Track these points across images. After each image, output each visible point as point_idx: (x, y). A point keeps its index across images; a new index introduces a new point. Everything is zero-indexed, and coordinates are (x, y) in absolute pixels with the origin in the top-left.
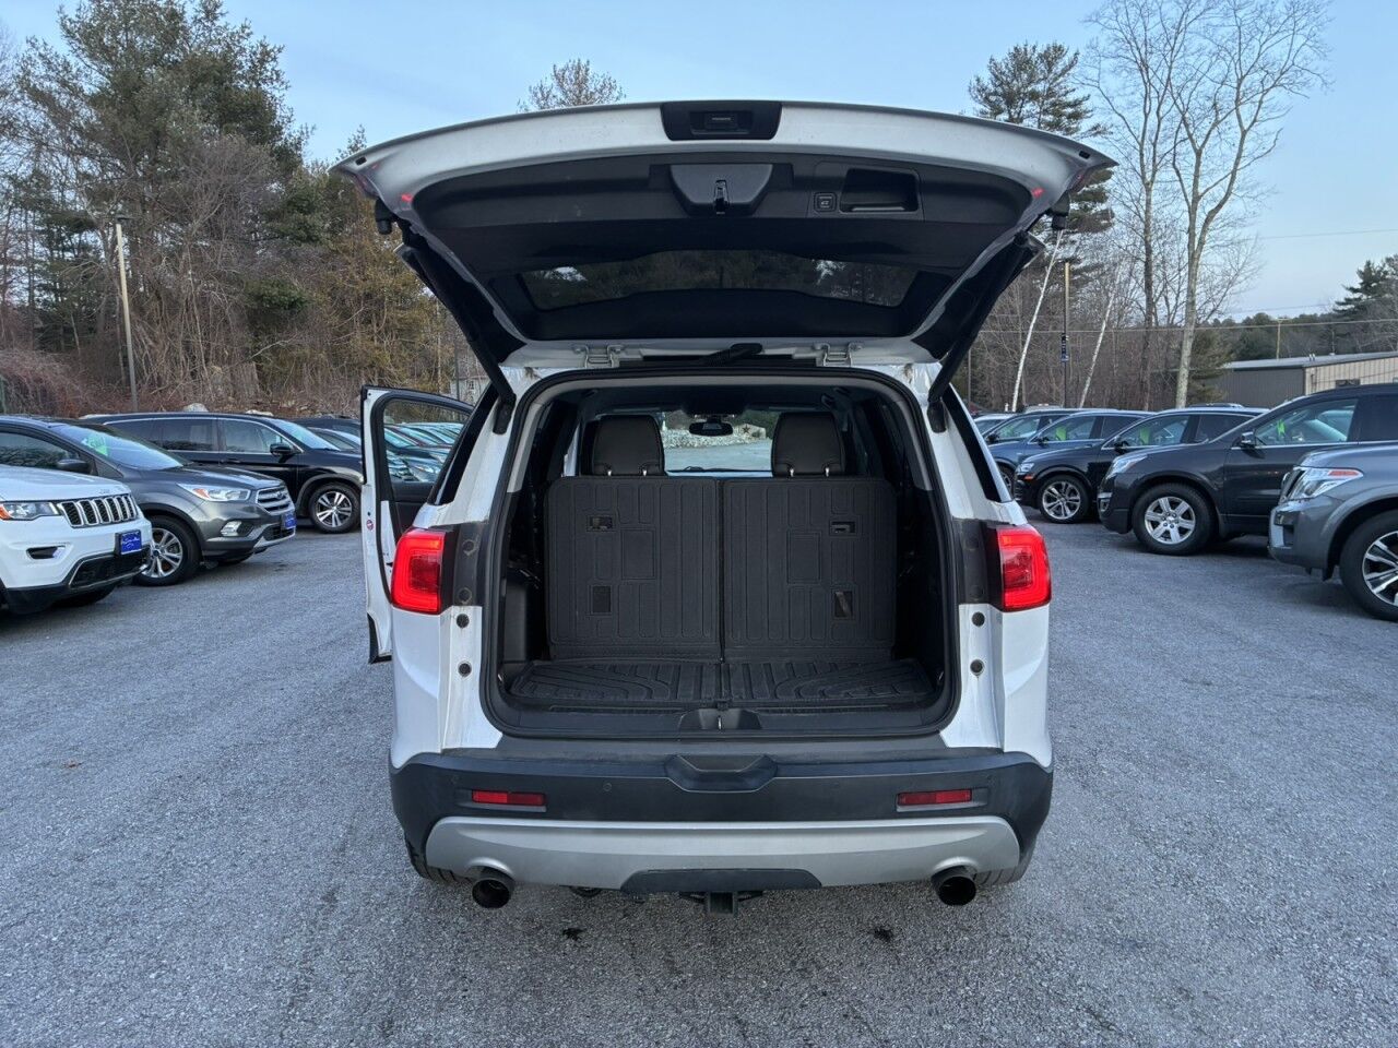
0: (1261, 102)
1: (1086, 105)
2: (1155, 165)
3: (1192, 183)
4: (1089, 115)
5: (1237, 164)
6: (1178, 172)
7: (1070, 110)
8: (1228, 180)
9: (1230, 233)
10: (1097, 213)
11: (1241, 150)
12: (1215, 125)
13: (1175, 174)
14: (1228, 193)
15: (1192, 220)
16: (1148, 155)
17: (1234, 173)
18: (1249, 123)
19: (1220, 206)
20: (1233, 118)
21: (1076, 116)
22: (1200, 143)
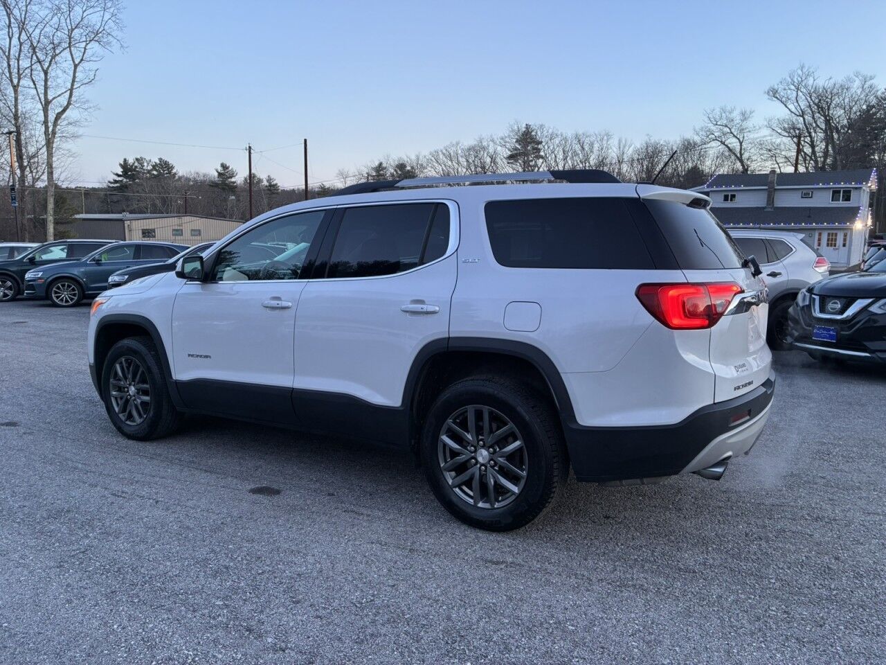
0: (85, 49)
2: (19, 75)
3: (43, 91)
5: (72, 85)
6: (35, 84)
8: (68, 94)
9: (72, 130)
11: (74, 77)
12: (54, 57)
13: (32, 84)
14: (69, 104)
15: (46, 116)
16: (14, 67)
17: (71, 90)
18: (79, 60)
19: (64, 111)
20: (66, 54)
22: (46, 67)
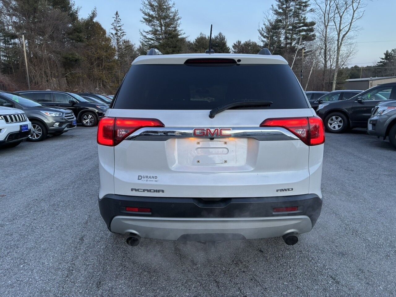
0: (359, 2)
1: (309, 3)
2: (328, 21)
3: (339, 26)
4: (310, 6)
5: (352, 20)
6: (335, 23)
7: (304, 4)
8: (349, 25)
9: (349, 41)
10: (311, 35)
11: (353, 17)
12: (346, 9)
13: (334, 23)
14: (349, 29)
15: (339, 37)
16: (326, 18)
17: (351, 23)
18: (356, 8)
19: (347, 33)
20: (351, 7)
21: (306, 6)
22: (341, 14)
